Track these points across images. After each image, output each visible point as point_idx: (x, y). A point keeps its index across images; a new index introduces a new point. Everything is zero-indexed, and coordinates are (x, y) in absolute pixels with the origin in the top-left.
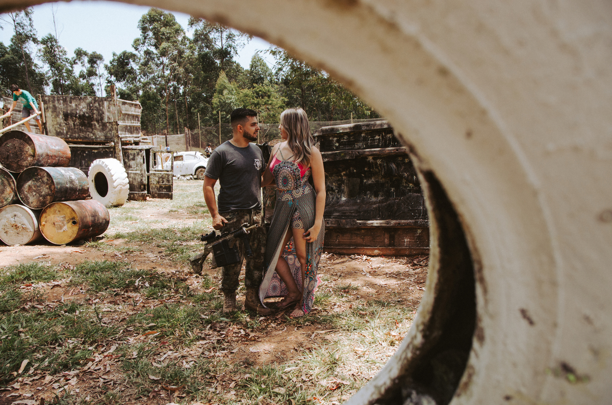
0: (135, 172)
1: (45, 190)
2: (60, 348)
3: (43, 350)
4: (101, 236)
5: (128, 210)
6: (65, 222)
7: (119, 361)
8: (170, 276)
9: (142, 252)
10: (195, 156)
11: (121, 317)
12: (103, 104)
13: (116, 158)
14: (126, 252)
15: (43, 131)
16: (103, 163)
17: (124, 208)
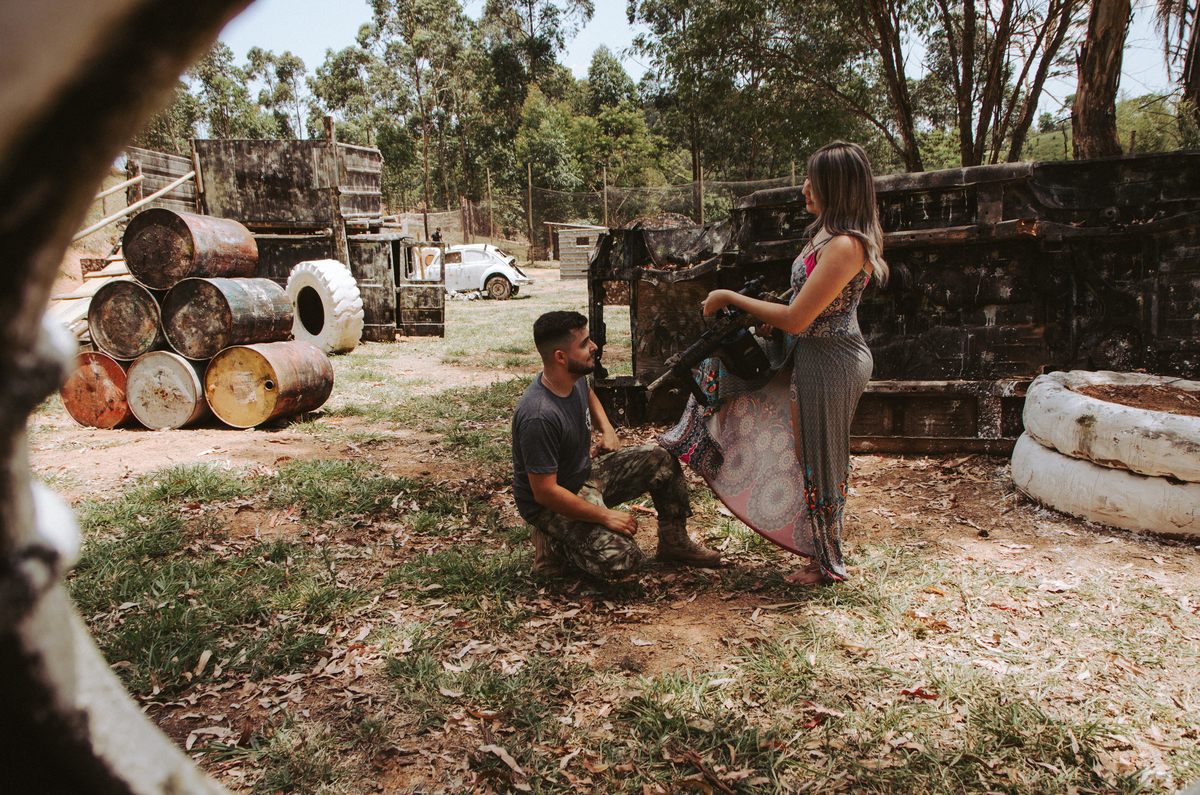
0: (372, 285)
1: (214, 323)
2: (265, 630)
3: (234, 631)
4: (317, 411)
5: (364, 360)
6: (252, 385)
7: (378, 657)
8: (457, 489)
9: (399, 443)
10: (484, 253)
11: (373, 570)
12: (310, 153)
13: (337, 259)
14: (369, 443)
15: (200, 208)
16: (314, 268)
17: (355, 356)
